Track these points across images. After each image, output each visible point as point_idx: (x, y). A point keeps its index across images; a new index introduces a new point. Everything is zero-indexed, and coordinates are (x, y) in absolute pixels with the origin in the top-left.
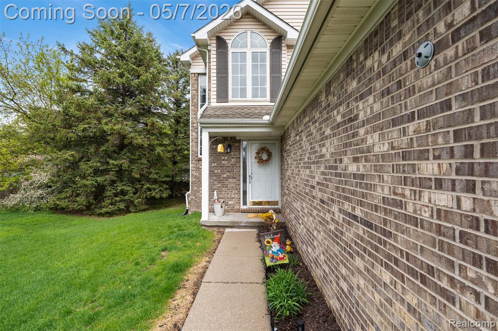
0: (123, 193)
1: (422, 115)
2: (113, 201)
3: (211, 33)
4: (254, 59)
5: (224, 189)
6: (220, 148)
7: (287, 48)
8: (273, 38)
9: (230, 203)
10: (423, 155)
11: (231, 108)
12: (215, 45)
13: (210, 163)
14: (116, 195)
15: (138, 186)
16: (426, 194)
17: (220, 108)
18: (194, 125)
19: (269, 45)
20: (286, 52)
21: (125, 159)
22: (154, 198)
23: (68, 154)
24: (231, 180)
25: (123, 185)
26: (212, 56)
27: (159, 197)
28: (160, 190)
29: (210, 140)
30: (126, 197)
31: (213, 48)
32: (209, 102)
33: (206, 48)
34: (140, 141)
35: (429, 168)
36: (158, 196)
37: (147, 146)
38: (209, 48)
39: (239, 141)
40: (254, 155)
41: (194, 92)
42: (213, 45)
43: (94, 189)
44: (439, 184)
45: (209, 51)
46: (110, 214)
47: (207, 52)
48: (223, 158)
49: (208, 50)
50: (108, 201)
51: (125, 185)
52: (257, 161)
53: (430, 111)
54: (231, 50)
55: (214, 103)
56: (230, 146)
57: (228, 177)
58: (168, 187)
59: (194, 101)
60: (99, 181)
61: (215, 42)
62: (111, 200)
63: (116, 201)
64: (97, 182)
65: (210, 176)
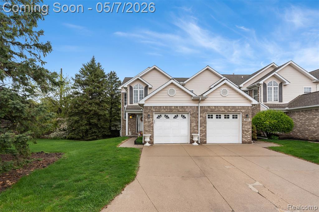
0: (95, 132)
3: (128, 86)
4: (140, 92)
5: (132, 128)
6: (131, 117)
8: (145, 86)
9: (133, 132)
11: (134, 106)
13: (128, 121)
14: (92, 133)
15: (100, 130)
17: (131, 106)
19: (144, 88)
20: (149, 90)
21: (96, 120)
22: (105, 135)
23: (76, 118)
24: (134, 126)
29: (128, 115)
31: (129, 89)
32: (128, 104)
34: (101, 113)
36: (107, 134)
37: (103, 115)
39: (136, 115)
40: (140, 119)
41: (123, 98)
43: (85, 131)
45: (128, 90)
46: (90, 140)
48: (131, 120)
50: (89, 136)
51: (95, 130)
54: (134, 90)
55: (129, 104)
56: (133, 116)
57: (133, 125)
58: (110, 131)
63: (93, 135)
64: (87, 128)
65: (128, 124)
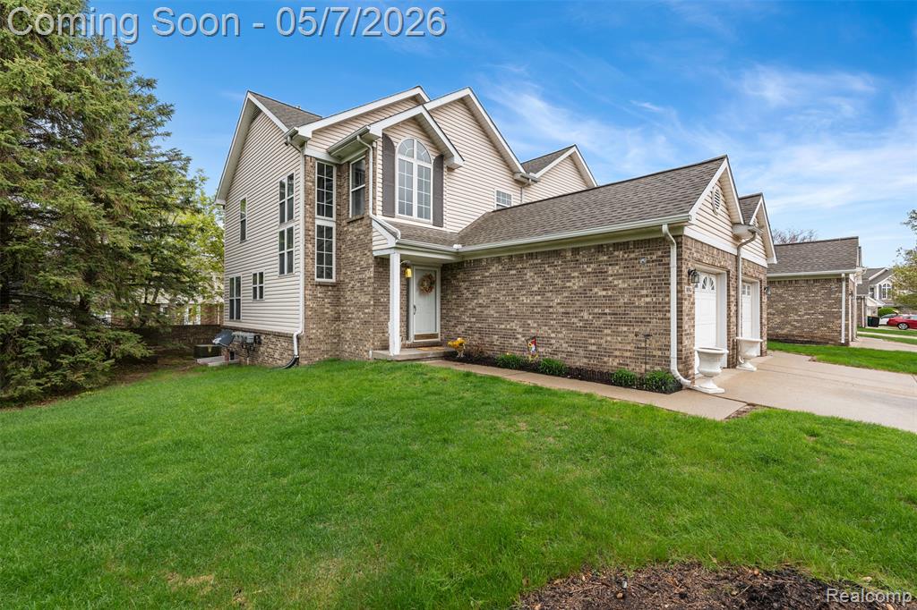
1: (642, 277)
4: (420, 174)
7: (447, 170)
8: (436, 155)
10: (642, 289)
12: (381, 144)
16: (643, 299)
18: (310, 233)
19: (432, 162)
20: (446, 174)
26: (378, 156)
31: (379, 147)
33: (372, 145)
35: (644, 292)
38: (374, 145)
41: (311, 184)
42: (378, 143)
44: (647, 296)
45: (374, 149)
47: (371, 148)
49: (373, 147)
52: (419, 289)
53: (645, 277)
54: (398, 156)
61: (381, 140)
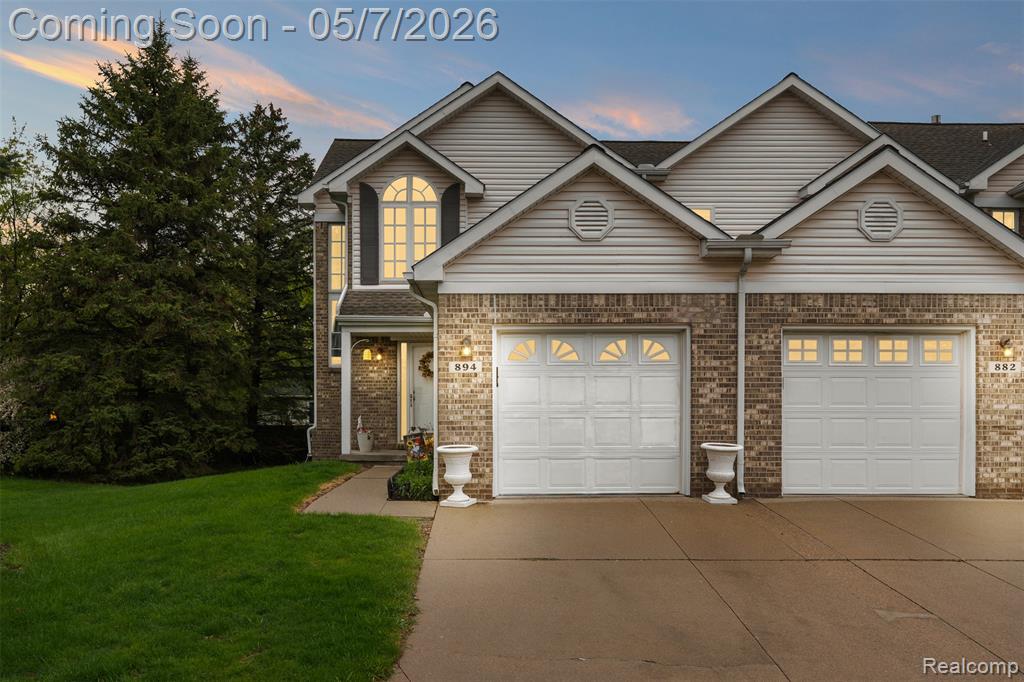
0: (171, 438)
2: (151, 453)
3: (350, 183)
5: (372, 414)
6: (367, 355)
7: (468, 202)
8: (447, 186)
9: (382, 435)
11: (383, 293)
12: (358, 197)
13: (353, 376)
14: (157, 442)
15: (197, 427)
17: (367, 294)
18: (322, 312)
19: (439, 197)
20: (465, 208)
21: (173, 370)
22: (227, 450)
23: (67, 360)
24: (383, 402)
25: (168, 422)
26: (354, 213)
27: (238, 449)
28: (239, 437)
29: (352, 343)
30: (178, 447)
31: (355, 201)
32: (350, 285)
33: (346, 201)
34: (204, 334)
36: (235, 448)
37: (216, 343)
38: (350, 201)
39: (396, 344)
40: (418, 364)
41: (322, 254)
42: (355, 196)
43: (118, 429)
45: (350, 205)
46: (141, 480)
47: (346, 205)
48: (371, 368)
49: (348, 204)
50: (139, 456)
51: (171, 424)
52: (421, 373)
54: (382, 206)
55: (357, 286)
56: (381, 350)
57: (378, 398)
58: (251, 431)
59: (322, 269)
60: (127, 414)
61: (358, 191)
62: (148, 452)
63: (158, 455)
64: (124, 416)
65: (352, 395)
